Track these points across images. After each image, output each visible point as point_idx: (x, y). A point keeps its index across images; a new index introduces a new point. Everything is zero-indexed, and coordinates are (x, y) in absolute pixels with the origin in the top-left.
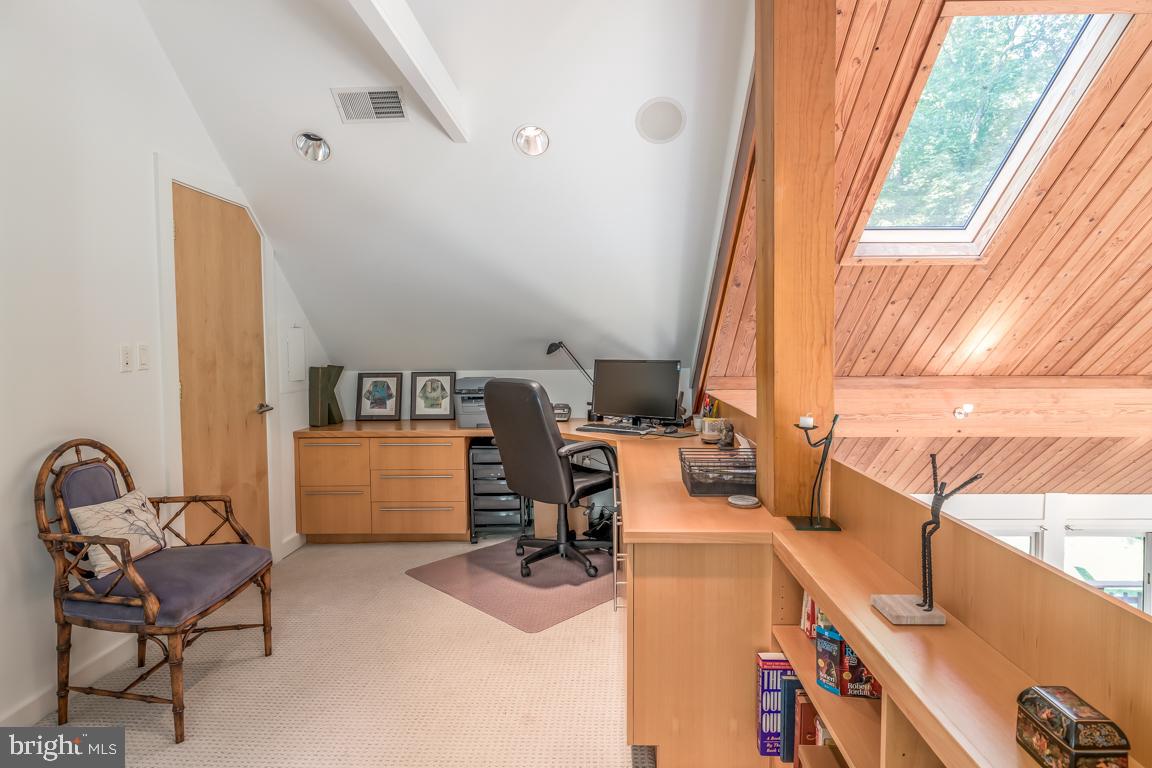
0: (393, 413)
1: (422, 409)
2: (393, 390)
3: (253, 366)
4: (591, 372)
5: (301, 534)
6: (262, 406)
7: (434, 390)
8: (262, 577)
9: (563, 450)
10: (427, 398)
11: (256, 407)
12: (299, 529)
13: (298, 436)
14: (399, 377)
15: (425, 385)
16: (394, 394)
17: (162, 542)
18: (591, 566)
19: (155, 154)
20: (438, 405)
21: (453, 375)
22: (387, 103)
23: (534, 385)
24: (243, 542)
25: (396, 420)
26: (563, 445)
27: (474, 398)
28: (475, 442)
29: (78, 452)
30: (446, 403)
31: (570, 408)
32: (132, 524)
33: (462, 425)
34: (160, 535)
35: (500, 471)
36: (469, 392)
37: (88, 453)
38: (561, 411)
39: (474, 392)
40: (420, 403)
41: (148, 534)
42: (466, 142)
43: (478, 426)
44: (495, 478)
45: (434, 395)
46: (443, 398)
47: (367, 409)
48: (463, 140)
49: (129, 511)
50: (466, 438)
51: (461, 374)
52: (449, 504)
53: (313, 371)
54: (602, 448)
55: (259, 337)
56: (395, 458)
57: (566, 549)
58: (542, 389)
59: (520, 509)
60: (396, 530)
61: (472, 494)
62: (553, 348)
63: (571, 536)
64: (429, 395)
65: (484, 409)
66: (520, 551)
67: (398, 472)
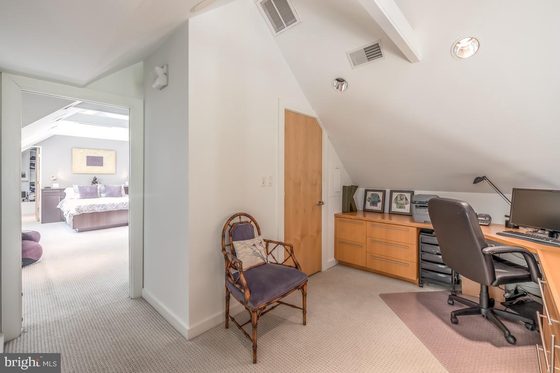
0: (380, 209)
1: (395, 208)
2: (381, 198)
3: (317, 185)
4: (509, 196)
5: (336, 259)
6: (320, 202)
7: (401, 199)
8: (303, 286)
9: (487, 250)
10: (397, 203)
11: (318, 203)
12: (335, 257)
13: (336, 216)
14: (384, 192)
15: (397, 197)
16: (381, 200)
17: (266, 261)
18: (510, 335)
19: (279, 99)
20: (404, 208)
21: (412, 193)
22: (373, 52)
23: (464, 204)
24: (297, 268)
25: (382, 212)
26: (487, 246)
27: (423, 206)
28: (422, 231)
29: (240, 218)
30: (408, 207)
31: (490, 218)
32: (255, 251)
33: (416, 220)
34: (265, 257)
35: (438, 250)
36: (420, 203)
37: (244, 219)
38: (484, 219)
39: (423, 203)
40: (394, 206)
41: (260, 256)
42: (419, 61)
43: (425, 222)
44: (435, 253)
45: (401, 202)
46: (406, 204)
47: (369, 206)
48: (417, 60)
49: (254, 245)
50: (418, 228)
51: (417, 193)
52: (407, 262)
53: (344, 187)
54: (521, 252)
55: (320, 173)
56: (379, 233)
57: (487, 313)
58: (470, 208)
59: (451, 275)
60: (378, 269)
61: (421, 260)
62: (478, 180)
63: (491, 303)
64: (399, 202)
65: (428, 213)
66: (451, 302)
67: (380, 240)
